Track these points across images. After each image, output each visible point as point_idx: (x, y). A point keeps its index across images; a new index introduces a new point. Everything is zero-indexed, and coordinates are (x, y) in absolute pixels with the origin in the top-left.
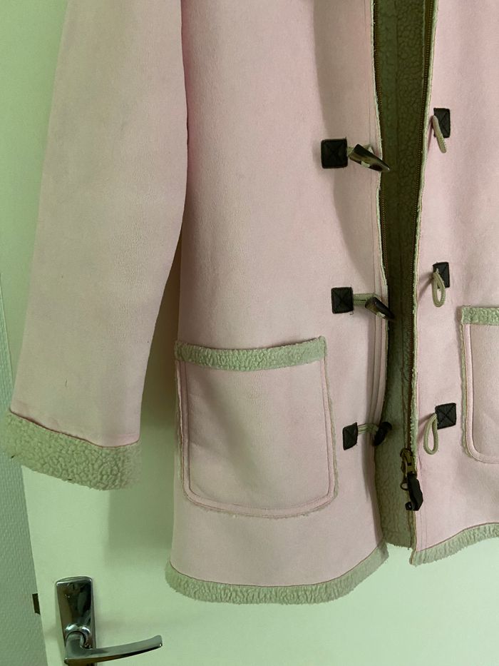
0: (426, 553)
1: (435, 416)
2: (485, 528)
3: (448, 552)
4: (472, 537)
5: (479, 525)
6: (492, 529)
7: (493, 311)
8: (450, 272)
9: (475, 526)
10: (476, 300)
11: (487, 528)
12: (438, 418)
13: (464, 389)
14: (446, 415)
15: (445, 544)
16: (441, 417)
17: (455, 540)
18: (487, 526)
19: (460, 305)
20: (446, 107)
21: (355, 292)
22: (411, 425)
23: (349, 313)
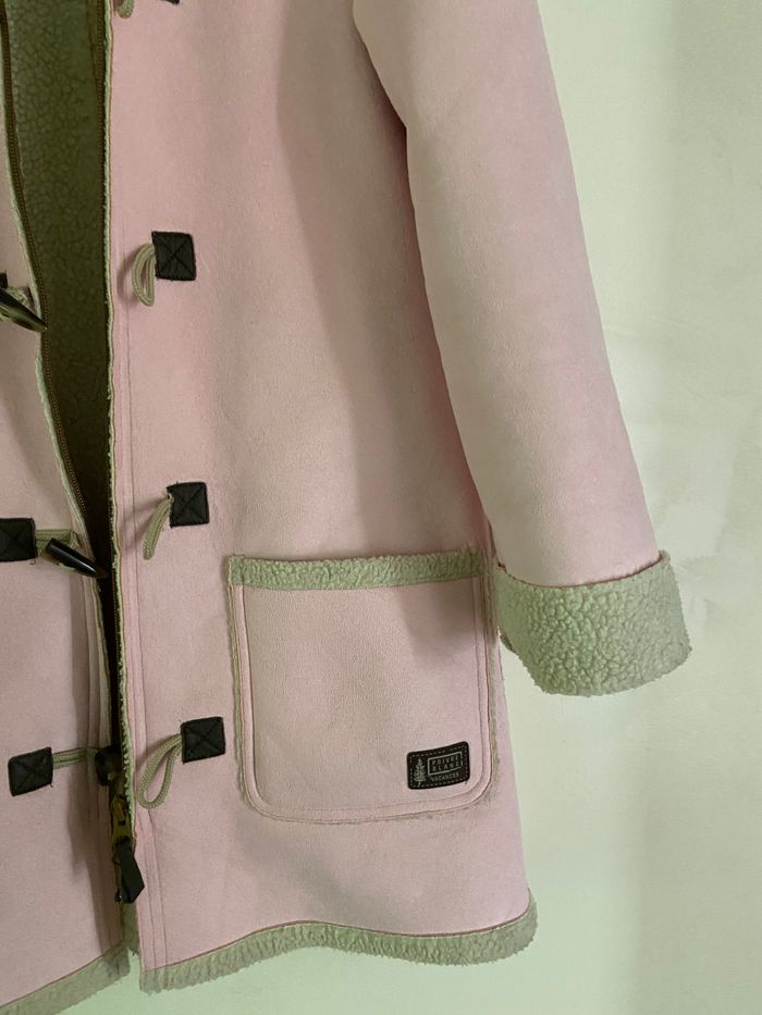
0: (166, 974)
1: (180, 739)
2: (293, 929)
3: (214, 971)
4: (270, 945)
5: (283, 925)
6: (306, 932)
7: (268, 567)
8: (210, 499)
9: (276, 927)
10: (252, 546)
11: (297, 931)
13: (237, 692)
14: (202, 739)
15: (210, 958)
16: (192, 742)
17: (231, 952)
18: (298, 925)
19: (229, 553)
20: (185, 231)
21: (39, 527)
23: (29, 561)
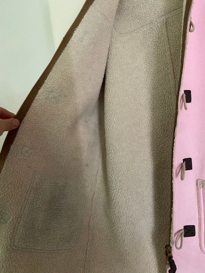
1: (183, 231)
8: (193, 163)
12: (185, 231)
13: (200, 219)
14: (189, 231)
16: (186, 232)
19: (198, 178)
20: (189, 90)
22: (171, 235)
